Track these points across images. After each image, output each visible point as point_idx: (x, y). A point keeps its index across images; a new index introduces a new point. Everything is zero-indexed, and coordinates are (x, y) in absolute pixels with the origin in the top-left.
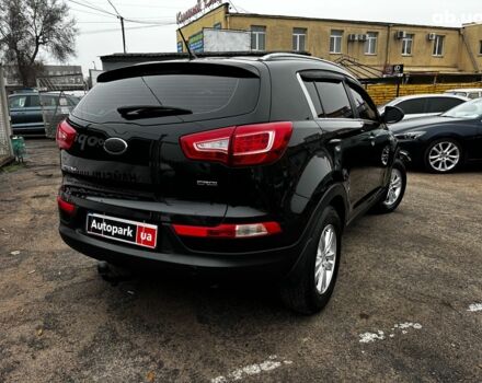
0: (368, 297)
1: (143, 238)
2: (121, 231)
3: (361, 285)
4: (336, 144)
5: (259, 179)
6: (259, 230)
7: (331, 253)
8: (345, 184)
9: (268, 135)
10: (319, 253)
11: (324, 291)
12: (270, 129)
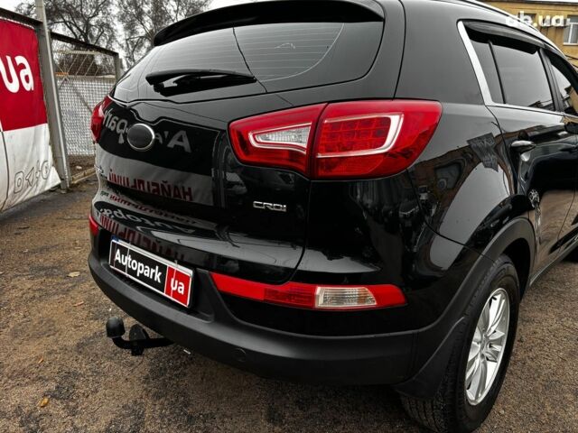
0: (561, 414)
1: (174, 289)
2: (148, 272)
3: (548, 386)
4: (524, 149)
5: (369, 202)
6: (362, 299)
7: (500, 334)
8: (532, 215)
9: (389, 121)
10: (477, 336)
11: (482, 397)
12: (393, 111)
